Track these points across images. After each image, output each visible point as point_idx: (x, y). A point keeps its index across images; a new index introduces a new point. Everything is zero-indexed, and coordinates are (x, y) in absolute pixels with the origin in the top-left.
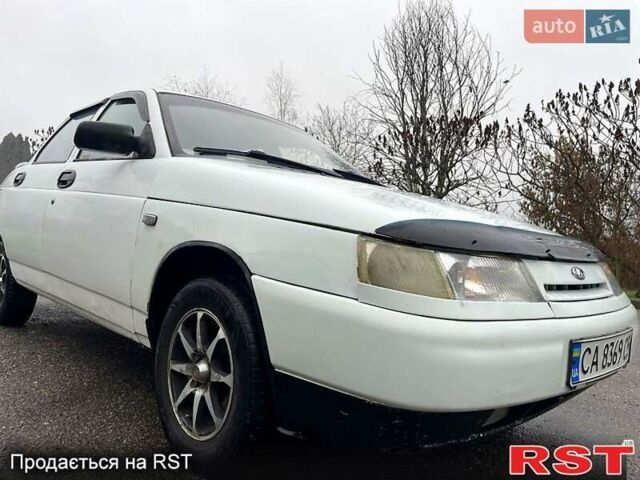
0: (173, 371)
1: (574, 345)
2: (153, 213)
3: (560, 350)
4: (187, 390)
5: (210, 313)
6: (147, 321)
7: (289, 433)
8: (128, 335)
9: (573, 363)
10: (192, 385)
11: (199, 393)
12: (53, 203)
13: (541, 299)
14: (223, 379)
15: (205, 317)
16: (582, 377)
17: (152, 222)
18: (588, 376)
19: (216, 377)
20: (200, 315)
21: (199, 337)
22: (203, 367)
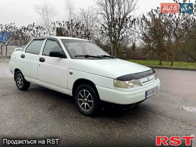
0: (79, 100)
1: (146, 92)
2: (71, 72)
3: (144, 93)
4: (83, 103)
5: (87, 91)
6: (72, 92)
7: (103, 109)
8: (66, 94)
9: (146, 94)
10: (84, 102)
11: (86, 104)
12: (40, 65)
13: (142, 85)
14: (91, 101)
15: (85, 91)
16: (148, 96)
17: (71, 73)
18: (149, 96)
19: (89, 101)
20: (84, 91)
21: (85, 94)
22: (86, 100)
